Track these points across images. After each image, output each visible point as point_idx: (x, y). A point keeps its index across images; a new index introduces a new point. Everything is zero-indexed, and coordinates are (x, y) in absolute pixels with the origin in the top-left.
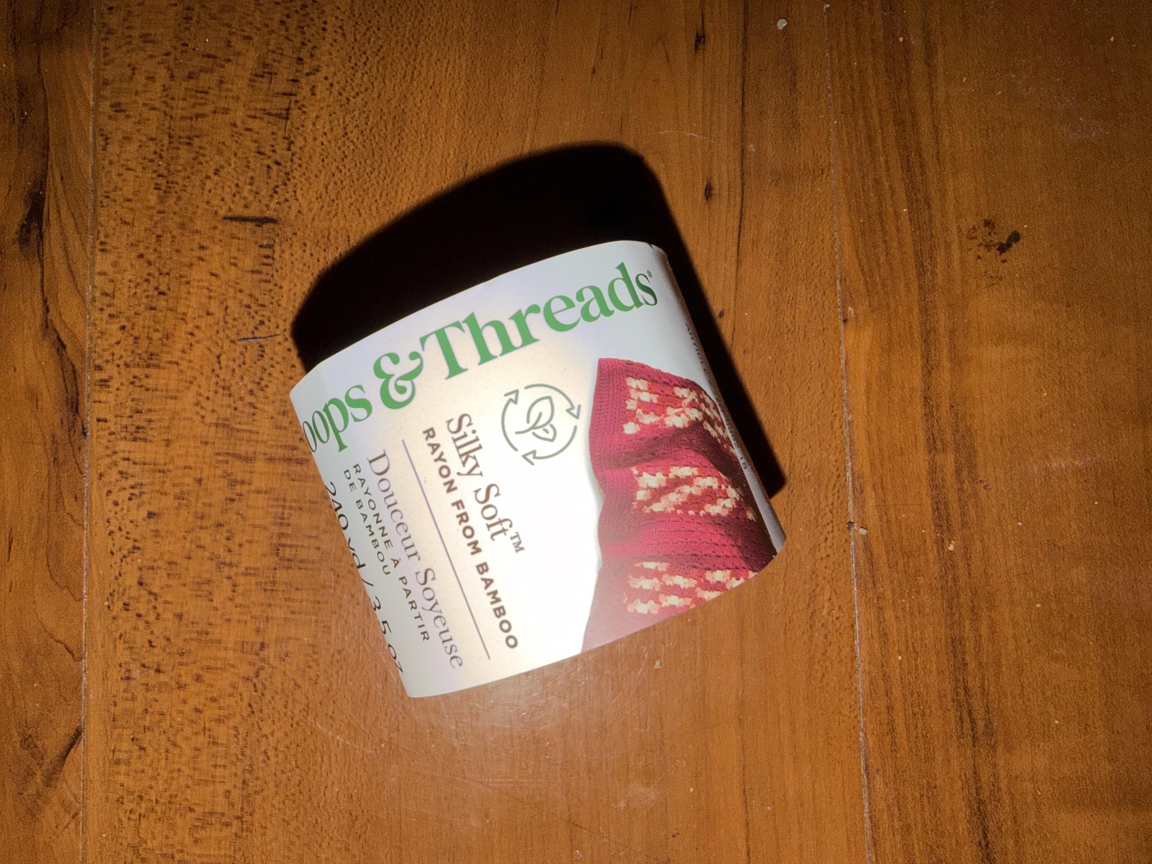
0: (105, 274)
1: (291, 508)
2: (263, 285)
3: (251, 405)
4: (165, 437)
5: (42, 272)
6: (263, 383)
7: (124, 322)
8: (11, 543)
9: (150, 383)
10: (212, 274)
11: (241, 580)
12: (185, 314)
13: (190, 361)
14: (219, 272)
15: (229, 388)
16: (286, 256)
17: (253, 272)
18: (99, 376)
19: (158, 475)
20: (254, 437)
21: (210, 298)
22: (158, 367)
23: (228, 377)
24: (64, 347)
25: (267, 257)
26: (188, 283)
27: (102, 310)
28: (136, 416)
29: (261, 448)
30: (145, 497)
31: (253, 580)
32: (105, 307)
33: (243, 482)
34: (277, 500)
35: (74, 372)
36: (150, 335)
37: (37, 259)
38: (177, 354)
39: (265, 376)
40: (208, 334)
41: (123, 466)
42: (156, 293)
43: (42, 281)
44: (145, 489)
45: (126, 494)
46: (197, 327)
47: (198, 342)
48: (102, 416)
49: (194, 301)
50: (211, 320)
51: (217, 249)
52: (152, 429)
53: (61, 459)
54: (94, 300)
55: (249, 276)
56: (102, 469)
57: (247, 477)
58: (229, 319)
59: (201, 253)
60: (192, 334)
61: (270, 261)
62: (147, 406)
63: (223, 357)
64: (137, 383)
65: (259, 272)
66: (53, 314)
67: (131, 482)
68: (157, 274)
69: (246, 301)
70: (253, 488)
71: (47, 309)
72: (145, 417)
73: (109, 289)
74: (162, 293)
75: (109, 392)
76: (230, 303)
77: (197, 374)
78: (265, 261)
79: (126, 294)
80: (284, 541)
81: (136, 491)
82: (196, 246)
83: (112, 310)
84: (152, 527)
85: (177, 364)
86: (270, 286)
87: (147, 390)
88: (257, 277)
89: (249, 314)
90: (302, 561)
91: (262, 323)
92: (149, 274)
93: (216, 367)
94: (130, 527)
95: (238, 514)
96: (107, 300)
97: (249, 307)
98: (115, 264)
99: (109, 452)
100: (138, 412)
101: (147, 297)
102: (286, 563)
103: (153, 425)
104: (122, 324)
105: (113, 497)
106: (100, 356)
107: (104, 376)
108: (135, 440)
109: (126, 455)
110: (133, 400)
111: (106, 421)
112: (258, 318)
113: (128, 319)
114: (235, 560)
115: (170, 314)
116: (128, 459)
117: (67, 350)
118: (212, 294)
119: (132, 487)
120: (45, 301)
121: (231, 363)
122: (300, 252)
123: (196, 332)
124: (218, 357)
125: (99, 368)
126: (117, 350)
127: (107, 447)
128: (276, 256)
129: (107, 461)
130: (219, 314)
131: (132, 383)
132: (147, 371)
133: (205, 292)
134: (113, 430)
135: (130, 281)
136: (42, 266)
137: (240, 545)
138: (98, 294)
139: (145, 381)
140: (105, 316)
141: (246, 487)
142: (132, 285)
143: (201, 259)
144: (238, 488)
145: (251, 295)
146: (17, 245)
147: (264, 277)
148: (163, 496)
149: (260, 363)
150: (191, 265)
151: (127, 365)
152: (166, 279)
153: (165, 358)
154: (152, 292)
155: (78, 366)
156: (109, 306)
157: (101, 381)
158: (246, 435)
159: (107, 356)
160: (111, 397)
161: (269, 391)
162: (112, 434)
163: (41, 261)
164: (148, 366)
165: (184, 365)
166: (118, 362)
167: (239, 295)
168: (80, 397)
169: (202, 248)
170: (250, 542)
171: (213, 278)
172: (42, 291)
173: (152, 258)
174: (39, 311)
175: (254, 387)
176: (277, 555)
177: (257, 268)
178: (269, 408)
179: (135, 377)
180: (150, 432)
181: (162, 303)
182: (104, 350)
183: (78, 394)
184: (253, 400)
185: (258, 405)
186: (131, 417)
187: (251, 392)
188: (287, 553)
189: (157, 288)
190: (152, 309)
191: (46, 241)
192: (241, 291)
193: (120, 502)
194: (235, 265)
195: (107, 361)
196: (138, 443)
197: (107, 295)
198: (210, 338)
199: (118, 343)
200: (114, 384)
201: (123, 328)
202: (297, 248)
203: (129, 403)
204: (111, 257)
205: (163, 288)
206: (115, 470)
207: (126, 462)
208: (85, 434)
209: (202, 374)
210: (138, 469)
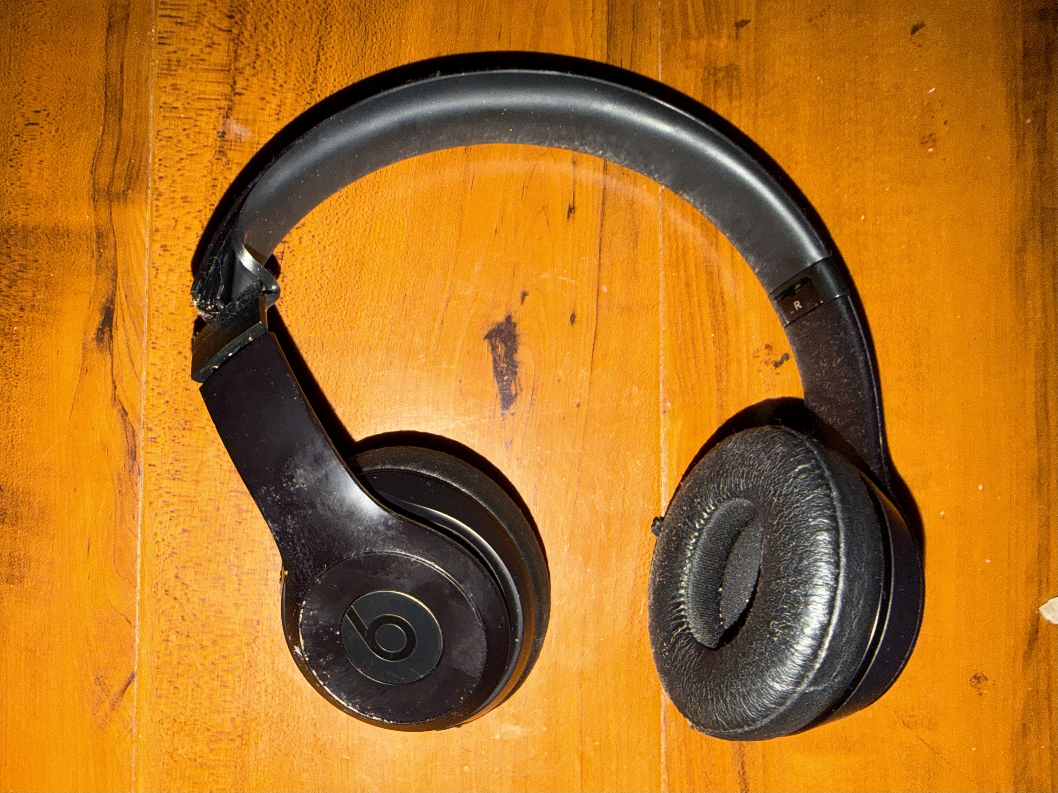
0: (155, 364)
4: (194, 478)
5: (112, 362)
7: (167, 398)
8: (89, 546)
9: (184, 441)
18: (150, 435)
19: (189, 504)
22: (190, 430)
24: (126, 413)
27: (153, 389)
28: (175, 463)
30: (181, 519)
32: (155, 388)
35: (133, 431)
36: (186, 408)
37: (109, 352)
41: (166, 497)
43: (112, 368)
44: (180, 513)
45: (168, 517)
48: (151, 463)
52: (185, 472)
53: (124, 491)
54: (147, 382)
56: (152, 500)
57: (250, 508)
62: (182, 457)
64: (177, 440)
66: (119, 391)
67: (171, 508)
70: (254, 515)
71: (115, 387)
72: (181, 464)
73: (158, 376)
75: (157, 446)
79: (170, 379)
81: (175, 515)
83: (160, 390)
84: (185, 539)
85: (204, 428)
87: (183, 445)
92: (185, 366)
94: (170, 539)
95: (243, 532)
96: (156, 383)
98: (162, 358)
99: (157, 487)
100: (177, 460)
101: (184, 381)
103: (186, 470)
105: (159, 518)
106: (151, 421)
107: (154, 435)
108: (174, 479)
109: (168, 490)
110: (174, 452)
111: (154, 466)
113: (171, 396)
114: (241, 563)
116: (170, 493)
117: (129, 416)
119: (172, 512)
120: (114, 382)
125: (150, 429)
126: (163, 418)
127: (155, 484)
129: (155, 494)
131: (173, 440)
132: (183, 433)
134: (159, 472)
135: (172, 370)
136: (112, 358)
137: (245, 554)
138: (150, 378)
139: (182, 440)
140: (155, 393)
142: (174, 373)
146: (95, 343)
148: (193, 519)
151: (169, 428)
153: (196, 424)
154: (187, 378)
155: (136, 427)
156: (158, 387)
157: (151, 438)
159: (156, 421)
160: (158, 450)
162: (158, 475)
163: (111, 354)
164: (184, 429)
165: (209, 429)
166: (163, 426)
168: (137, 449)
172: (112, 375)
173: (187, 355)
174: (110, 389)
179: (175, 436)
180: (185, 475)
181: (194, 386)
182: (154, 417)
183: (135, 446)
186: (171, 464)
190: (187, 390)
191: (115, 340)
193: (164, 522)
195: (156, 425)
196: (176, 482)
197: (156, 378)
199: (164, 413)
200: (161, 441)
201: (167, 402)
203: (171, 454)
204: (160, 353)
206: (161, 500)
207: (168, 495)
208: (140, 474)
210: (176, 500)
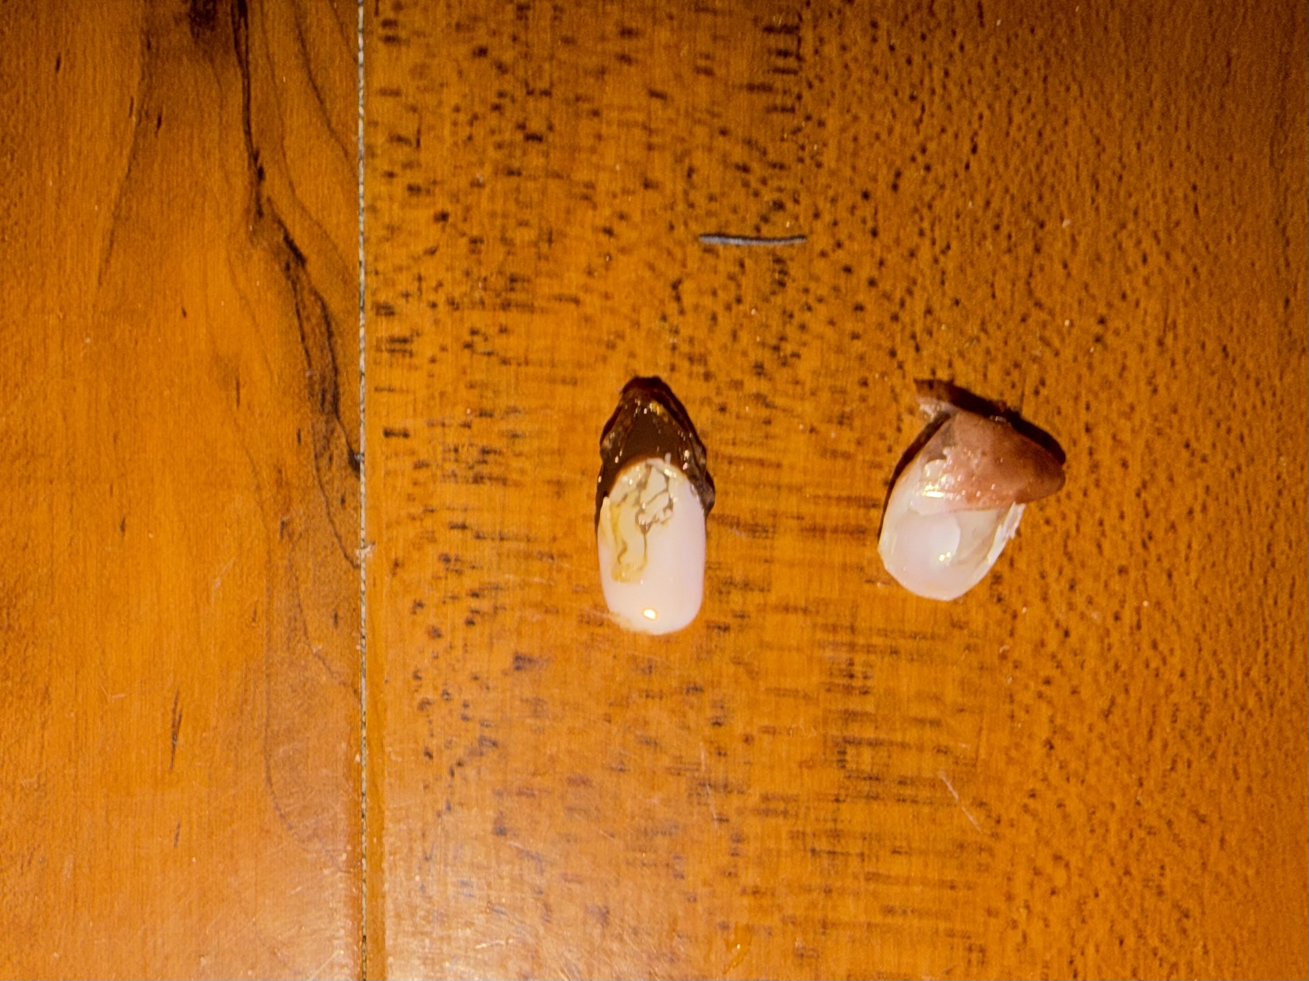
0: (396, 93)
1: (869, 649)
2: (777, 118)
3: (760, 399)
4: (549, 474)
5: (247, 90)
6: (788, 348)
7: (443, 203)
8: (176, 727)
9: (512, 345)
10: (654, 94)
11: (753, 826)
12: (591, 186)
13: (607, 296)
14: (671, 89)
15: (703, 359)
16: (831, 50)
17: (751, 88)
18: (387, 328)
19: (536, 566)
20: (770, 475)
21: (650, 147)
22: (529, 308)
23: (701, 333)
24: (301, 259)
25: (785, 54)
26: (596, 113)
27: (391, 175)
28: (479, 424)
29: (790, 504)
30: (509, 619)
31: (784, 826)
32: (397, 169)
33: (747, 586)
34: (835, 629)
35: (327, 319)
36: (509, 234)
37: (234, 59)
38: (573, 280)
39: (791, 331)
40: (649, 231)
41: (451, 543)
42: (519, 136)
43: (247, 108)
44: (504, 599)
45: (457, 614)
46: (622, 217)
47: (623, 250)
48: (397, 424)
49: (610, 154)
50: (653, 198)
51: (663, 35)
52: (519, 455)
53: (299, 526)
54: (371, 152)
55: (743, 98)
56: (398, 552)
57: (757, 572)
58: (699, 197)
59: (627, 46)
60: (609, 232)
61: (792, 63)
62: (503, 402)
63: (687, 287)
64: (480, 345)
65: (766, 88)
66: (273, 185)
67: (470, 581)
68: (520, 93)
69: (739, 154)
70: (773, 598)
71: (260, 174)
72: (504, 426)
73: (408, 128)
74: (536, 138)
75: (413, 368)
76: (699, 159)
77: (626, 327)
78: (781, 62)
79: (449, 141)
80: (855, 730)
81: (484, 605)
82: (610, 28)
83: (417, 178)
84: (528, 693)
85: (576, 301)
86: (797, 120)
87: (505, 362)
88: (762, 100)
89: (746, 184)
90: (902, 782)
91: (779, 206)
92: (501, 95)
93: (672, 308)
94: (471, 693)
95: (737, 662)
96: (402, 153)
97: (745, 169)
98: (419, 71)
99: (416, 509)
100: (483, 414)
101: (499, 146)
102: (865, 787)
103: (522, 446)
104: (439, 207)
105: (429, 617)
106: (390, 283)
107: (398, 329)
108: (478, 479)
109: (458, 518)
110: (472, 386)
111: (406, 435)
112: (768, 196)
113: (455, 198)
114: (736, 776)
115: (554, 186)
116: (464, 527)
117: (309, 267)
118: (655, 140)
119: (475, 595)
120: (254, 156)
121: (708, 301)
122: (863, 42)
123: (620, 228)
124: (675, 286)
125: (386, 311)
126: (431, 269)
127: (411, 498)
128: (807, 50)
129: (411, 531)
130: (673, 184)
131: (469, 346)
132: (503, 318)
133: (638, 133)
134: (423, 456)
135: (457, 109)
136: (246, 76)
137: (748, 739)
138: (380, 140)
139: (500, 343)
140: (399, 187)
141: (756, 598)
142: (462, 117)
143: (625, 59)
144: (736, 600)
145: (749, 143)
146: (185, 27)
147: (779, 100)
148: (549, 618)
149: (778, 300)
150: (602, 72)
151: (453, 304)
152: (544, 104)
153: (545, 287)
154: (509, 134)
155: (336, 305)
156: (408, 165)
157: (393, 340)
158: (750, 473)
159: (405, 282)
160: (417, 381)
161: (805, 368)
162: (420, 466)
163: (244, 63)
164: (506, 306)
165: (592, 304)
166: (432, 297)
167: (721, 142)
168: (342, 379)
169: (627, 33)
170: (771, 731)
171: (656, 104)
172: (248, 133)
173: (508, 57)
174: (241, 181)
175: (766, 357)
176: (842, 763)
177: (759, 79)
178: (807, 408)
179: (474, 332)
180: (515, 463)
181: (535, 160)
182: (399, 269)
183: (336, 370)
184: (763, 386)
185: (780, 401)
186: (467, 425)
187: (759, 370)
188: (866, 759)
189: (522, 127)
190: (511, 173)
191: (255, 19)
192: (724, 132)
193: (445, 629)
194: (709, 72)
195: (407, 295)
196: (486, 488)
197: (400, 139)
198: (652, 242)
199: (432, 252)
200: (425, 348)
201: (443, 217)
202: (856, 32)
203: (463, 393)
204: (410, 56)
205: (536, 125)
206: (432, 552)
207: (457, 534)
208: (355, 465)
209: (637, 324)
210: (487, 551)
